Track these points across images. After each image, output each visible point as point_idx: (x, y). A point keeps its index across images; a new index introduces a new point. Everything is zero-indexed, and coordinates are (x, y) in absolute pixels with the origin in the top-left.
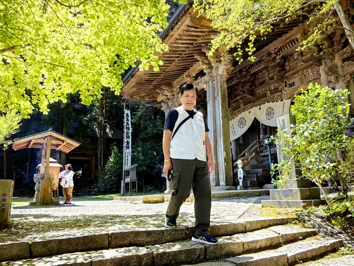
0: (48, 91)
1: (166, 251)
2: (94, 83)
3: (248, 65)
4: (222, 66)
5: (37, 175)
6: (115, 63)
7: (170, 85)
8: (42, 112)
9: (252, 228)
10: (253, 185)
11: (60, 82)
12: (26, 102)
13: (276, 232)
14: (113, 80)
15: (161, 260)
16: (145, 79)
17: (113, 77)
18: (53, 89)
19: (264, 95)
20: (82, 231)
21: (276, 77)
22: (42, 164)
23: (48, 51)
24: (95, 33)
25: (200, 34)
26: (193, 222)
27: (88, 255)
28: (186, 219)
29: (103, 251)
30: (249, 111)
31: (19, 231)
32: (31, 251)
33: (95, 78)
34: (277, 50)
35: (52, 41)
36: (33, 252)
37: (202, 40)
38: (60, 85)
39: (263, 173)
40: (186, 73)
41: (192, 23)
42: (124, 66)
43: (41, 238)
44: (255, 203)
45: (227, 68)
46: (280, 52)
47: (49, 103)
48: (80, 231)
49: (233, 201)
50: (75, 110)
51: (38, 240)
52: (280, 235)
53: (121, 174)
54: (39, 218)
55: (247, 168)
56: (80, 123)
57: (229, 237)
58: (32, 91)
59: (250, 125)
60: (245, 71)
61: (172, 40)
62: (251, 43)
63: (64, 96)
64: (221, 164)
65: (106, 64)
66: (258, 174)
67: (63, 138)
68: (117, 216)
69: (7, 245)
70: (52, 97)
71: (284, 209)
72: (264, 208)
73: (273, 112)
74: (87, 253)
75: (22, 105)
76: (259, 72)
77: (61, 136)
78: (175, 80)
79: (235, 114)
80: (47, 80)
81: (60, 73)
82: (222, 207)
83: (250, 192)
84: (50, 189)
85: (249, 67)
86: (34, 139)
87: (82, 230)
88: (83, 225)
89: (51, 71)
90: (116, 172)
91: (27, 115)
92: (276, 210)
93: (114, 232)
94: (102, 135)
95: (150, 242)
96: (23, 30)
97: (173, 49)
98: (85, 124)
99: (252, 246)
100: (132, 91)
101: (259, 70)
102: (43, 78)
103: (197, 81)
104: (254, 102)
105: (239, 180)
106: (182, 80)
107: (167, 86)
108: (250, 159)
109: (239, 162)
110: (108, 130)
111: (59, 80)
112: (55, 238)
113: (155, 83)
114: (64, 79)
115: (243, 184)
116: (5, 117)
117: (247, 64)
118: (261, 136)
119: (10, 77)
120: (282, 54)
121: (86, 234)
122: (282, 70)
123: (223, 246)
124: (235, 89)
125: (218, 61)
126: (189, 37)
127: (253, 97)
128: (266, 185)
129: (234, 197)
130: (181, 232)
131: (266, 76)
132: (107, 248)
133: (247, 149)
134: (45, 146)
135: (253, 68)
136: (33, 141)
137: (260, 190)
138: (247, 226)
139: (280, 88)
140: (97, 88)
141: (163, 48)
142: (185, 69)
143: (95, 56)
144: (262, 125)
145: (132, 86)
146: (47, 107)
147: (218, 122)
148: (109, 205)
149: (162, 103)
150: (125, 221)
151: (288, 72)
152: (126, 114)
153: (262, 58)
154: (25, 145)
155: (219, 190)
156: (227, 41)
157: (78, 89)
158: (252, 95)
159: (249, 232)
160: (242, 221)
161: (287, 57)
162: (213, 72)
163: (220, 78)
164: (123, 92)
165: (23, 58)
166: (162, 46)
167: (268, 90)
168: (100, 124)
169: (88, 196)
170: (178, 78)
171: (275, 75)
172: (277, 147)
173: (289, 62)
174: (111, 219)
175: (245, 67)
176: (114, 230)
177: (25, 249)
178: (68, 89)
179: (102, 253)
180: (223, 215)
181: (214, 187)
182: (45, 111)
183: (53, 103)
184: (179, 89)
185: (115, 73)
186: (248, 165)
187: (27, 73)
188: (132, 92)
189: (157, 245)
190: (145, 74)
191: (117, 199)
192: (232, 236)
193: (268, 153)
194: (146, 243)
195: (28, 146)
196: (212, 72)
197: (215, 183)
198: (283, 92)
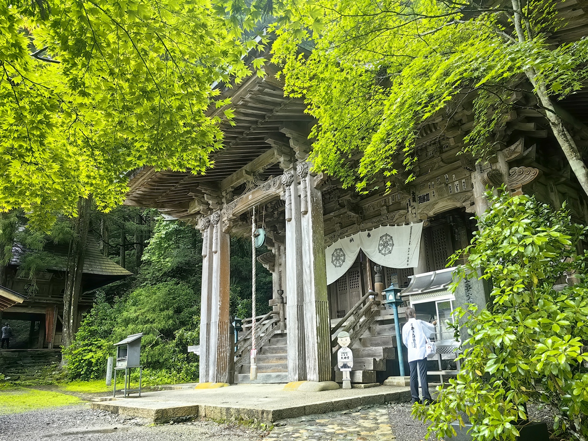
7: (214, 186)
10: (369, 380)
19: (377, 212)
21: (398, 184)
25: (279, 100)
37: (283, 112)
39: (384, 356)
40: (245, 166)
64: (310, 339)
66: (376, 356)
73: (391, 242)
78: (225, 178)
83: (370, 397)
94: (76, 269)
100: (141, 192)
103: (266, 183)
104: (359, 223)
106: (237, 179)
107: (209, 186)
113: (186, 180)
118: (377, 285)
124: (325, 199)
126: (260, 103)
127: (357, 216)
128: (390, 379)
133: (353, 309)
137: (385, 393)
139: (404, 203)
142: (245, 160)
149: (198, 216)
151: (418, 176)
155: (306, 390)
158: (356, 212)
161: (417, 152)
162: (298, 169)
163: (310, 180)
167: (383, 206)
170: (230, 174)
173: (419, 160)
181: (294, 383)
184: (231, 193)
186: (356, 337)
193: (392, 318)
196: (295, 170)
197: (299, 374)
198: (410, 209)
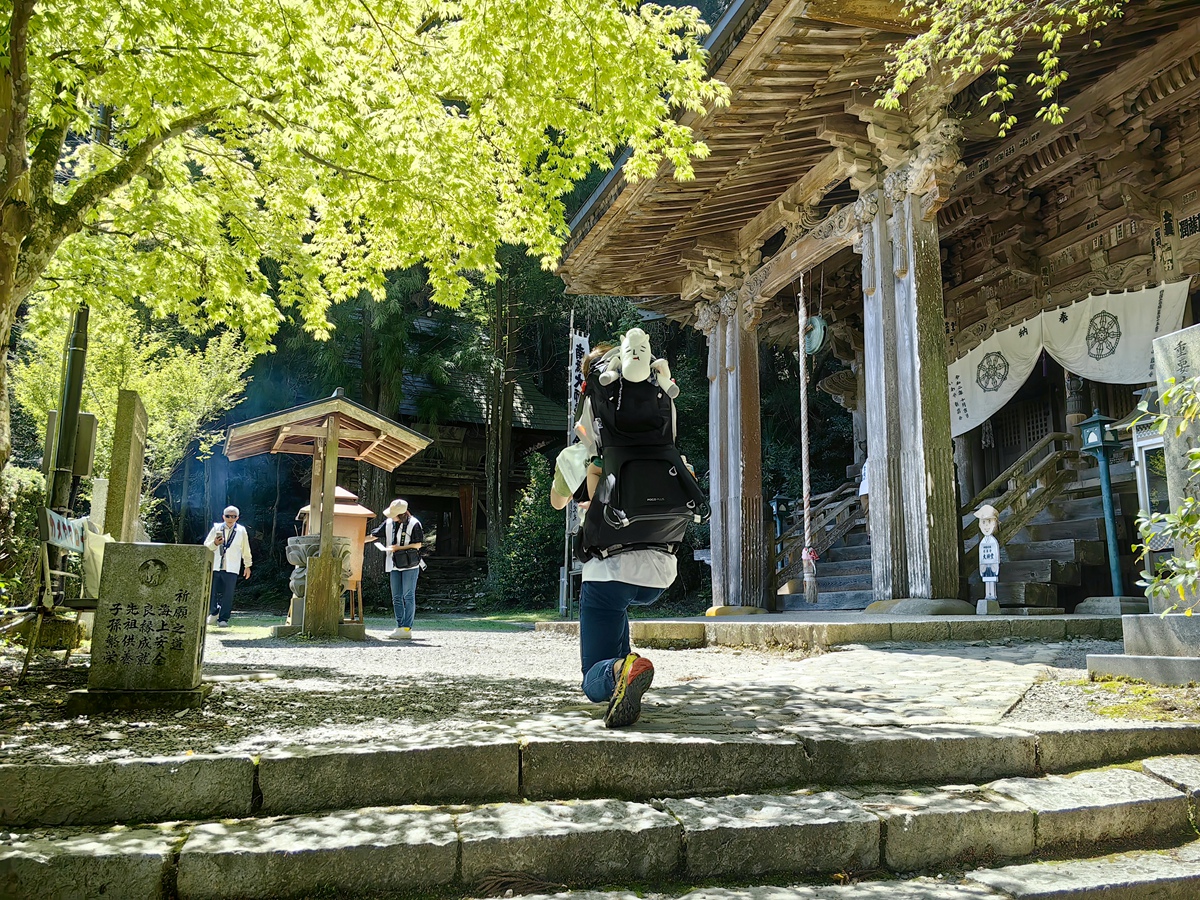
0: (329, 261)
1: (726, 825)
2: (475, 230)
3: (1017, 159)
4: (923, 161)
5: (297, 541)
6: (543, 158)
7: (725, 240)
8: (313, 332)
9: (1065, 758)
10: (1038, 600)
11: (364, 230)
12: (259, 295)
13: (1168, 781)
14: (534, 217)
15: (710, 857)
16: (642, 221)
17: (537, 207)
18: (344, 256)
19: (1082, 266)
20: (430, 730)
21: (1128, 198)
22: (313, 507)
23: (322, 112)
24: (475, 43)
25: (840, 48)
26: (825, 724)
27: (447, 817)
28: (797, 711)
29: (501, 807)
30: (1020, 327)
31: (227, 717)
32: (257, 793)
33: (477, 215)
34: (1133, 96)
35: (334, 79)
36: (265, 793)
37: (849, 71)
38: (364, 241)
39: (1077, 557)
40: (787, 196)
41: (812, 9)
42: (574, 169)
43: (293, 745)
44: (1054, 664)
45: (938, 167)
46: (1144, 104)
47: (332, 301)
48: (422, 728)
49: (964, 656)
50: (417, 337)
51: (279, 754)
52: (1187, 795)
53: (558, 548)
54: (296, 677)
55: (1015, 536)
56: (432, 381)
57: (971, 787)
58: (279, 265)
59: (1024, 378)
60: (1007, 180)
61: (739, 76)
62: (1050, 51)
63: (377, 279)
64: (915, 520)
65: (511, 165)
66: (1058, 557)
67: (376, 422)
68: (548, 685)
69: (181, 764)
70: (339, 281)
71: (1184, 692)
72: (1098, 685)
73: (1115, 329)
74: (444, 811)
75: (247, 309)
76: (1062, 183)
77: (370, 415)
78: (746, 223)
79: (965, 340)
80: (323, 226)
81: (366, 200)
82: (925, 674)
83: (1031, 622)
84: (335, 587)
85: (1021, 166)
86: (286, 425)
87: (428, 726)
88: (436, 707)
89: (336, 193)
90: (542, 538)
91: (268, 343)
92: (1153, 695)
93: (539, 740)
94: (501, 418)
95: (667, 786)
96: (245, 54)
97: (739, 111)
98: (447, 380)
99: (1070, 829)
100: (598, 267)
101: (1060, 175)
102: (312, 222)
103: (825, 223)
104: (1040, 293)
105: (985, 579)
106: (769, 222)
107: (717, 244)
108: (1024, 504)
109: (986, 513)
110: (517, 403)
111: (362, 224)
112: (337, 750)
113: (674, 235)
114: (376, 221)
115: (997, 594)
116: (204, 356)
117: (1013, 156)
118: (1071, 419)
119: (211, 216)
120: (1154, 110)
121: (445, 742)
122: (1155, 172)
123: (952, 825)
124: (964, 247)
125: (908, 143)
126: (801, 61)
127: (1036, 277)
128: (1090, 601)
129: (965, 639)
130: (783, 758)
131: (1090, 195)
132: (516, 798)
133: (1013, 467)
134: (321, 449)
135: (1039, 168)
136: (285, 429)
137: (1066, 618)
138: (1045, 751)
139: (1145, 239)
140: (484, 246)
141: (711, 94)
142: (781, 181)
143: (476, 136)
144: (1073, 376)
145: (597, 248)
146: (324, 318)
147: (905, 367)
148: (520, 646)
149: (698, 305)
150: (575, 704)
151: (1178, 177)
152: (575, 347)
153: (1075, 131)
154: (261, 442)
155: (907, 613)
156: (955, 50)
157: (421, 253)
158: (1033, 270)
159: (1053, 772)
160: (1021, 727)
161: (1176, 121)
162: (886, 186)
163: (912, 204)
164: (567, 272)
165: (250, 158)
166: (706, 89)
167: (1096, 251)
168: (492, 381)
169: (455, 615)
170: (756, 214)
171: (1125, 191)
172: (1137, 459)
173: (1181, 139)
174: (527, 694)
175: (1007, 167)
176: (537, 734)
177: (240, 780)
178: (392, 257)
179: (496, 816)
180: (936, 701)
181: (885, 603)
182: (319, 327)
183: (342, 302)
184: (759, 253)
185: (544, 195)
186: (1018, 523)
187: (263, 209)
188: (597, 271)
189: (692, 801)
190: (641, 205)
191: (547, 628)
192: (987, 786)
193: (1100, 481)
194: (653, 789)
195: (269, 446)
196: (882, 188)
197: (893, 586)
198: (1158, 252)
